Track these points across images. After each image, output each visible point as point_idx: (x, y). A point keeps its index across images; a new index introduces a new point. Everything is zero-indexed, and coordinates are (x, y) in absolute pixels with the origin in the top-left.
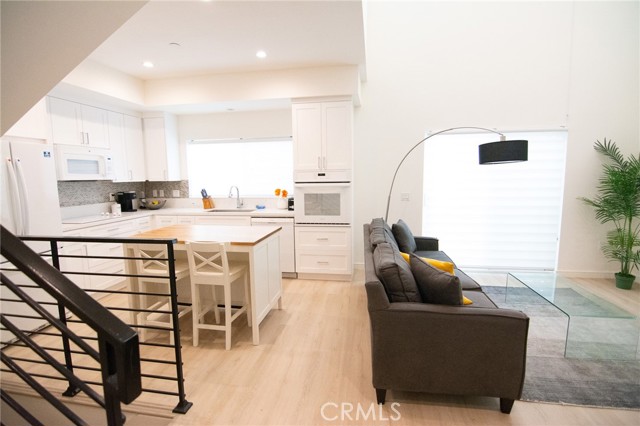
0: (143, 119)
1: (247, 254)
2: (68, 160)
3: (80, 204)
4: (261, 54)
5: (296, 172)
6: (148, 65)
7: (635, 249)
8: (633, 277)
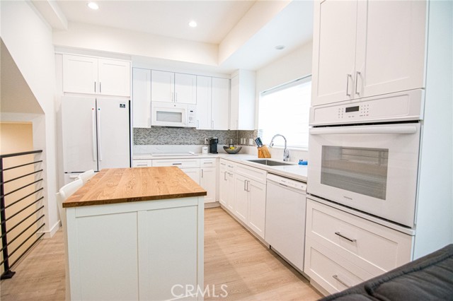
0: (230, 80)
2: (157, 112)
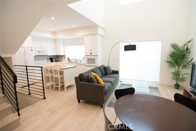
0: (55, 41)
1: (63, 71)
2: (38, 51)
3: (42, 60)
4: (74, 26)
5: (85, 53)
6: (53, 29)
7: (181, 77)
8: (180, 85)
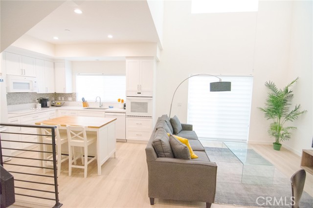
0: (54, 63)
1: (96, 132)
2: (14, 83)
3: (20, 103)
4: (110, 36)
5: (127, 91)
6: (56, 38)
7: (281, 132)
8: (281, 145)
